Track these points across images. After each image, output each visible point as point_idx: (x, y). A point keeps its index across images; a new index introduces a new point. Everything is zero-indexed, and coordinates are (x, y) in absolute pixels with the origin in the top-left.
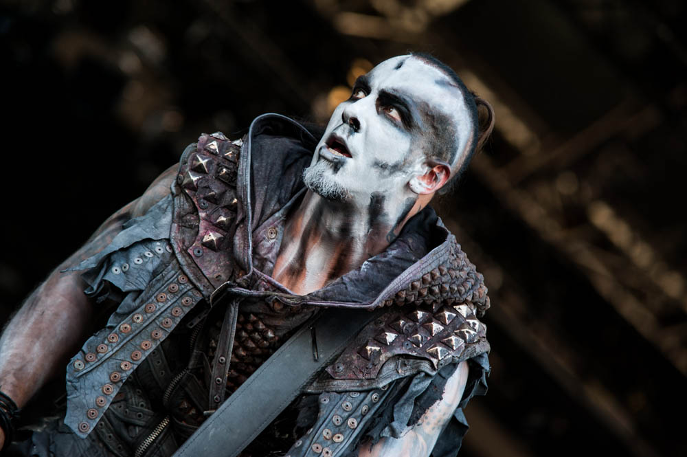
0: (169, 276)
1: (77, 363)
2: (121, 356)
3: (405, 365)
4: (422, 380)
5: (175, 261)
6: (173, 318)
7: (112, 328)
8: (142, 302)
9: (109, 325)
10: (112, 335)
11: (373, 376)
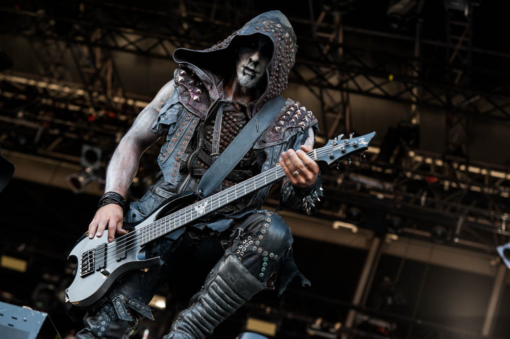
0: (184, 115)
1: (161, 158)
2: (176, 150)
3: (292, 131)
4: (300, 135)
5: (185, 109)
6: (191, 129)
7: (169, 141)
8: (177, 128)
9: (167, 140)
10: (170, 144)
11: (282, 138)
